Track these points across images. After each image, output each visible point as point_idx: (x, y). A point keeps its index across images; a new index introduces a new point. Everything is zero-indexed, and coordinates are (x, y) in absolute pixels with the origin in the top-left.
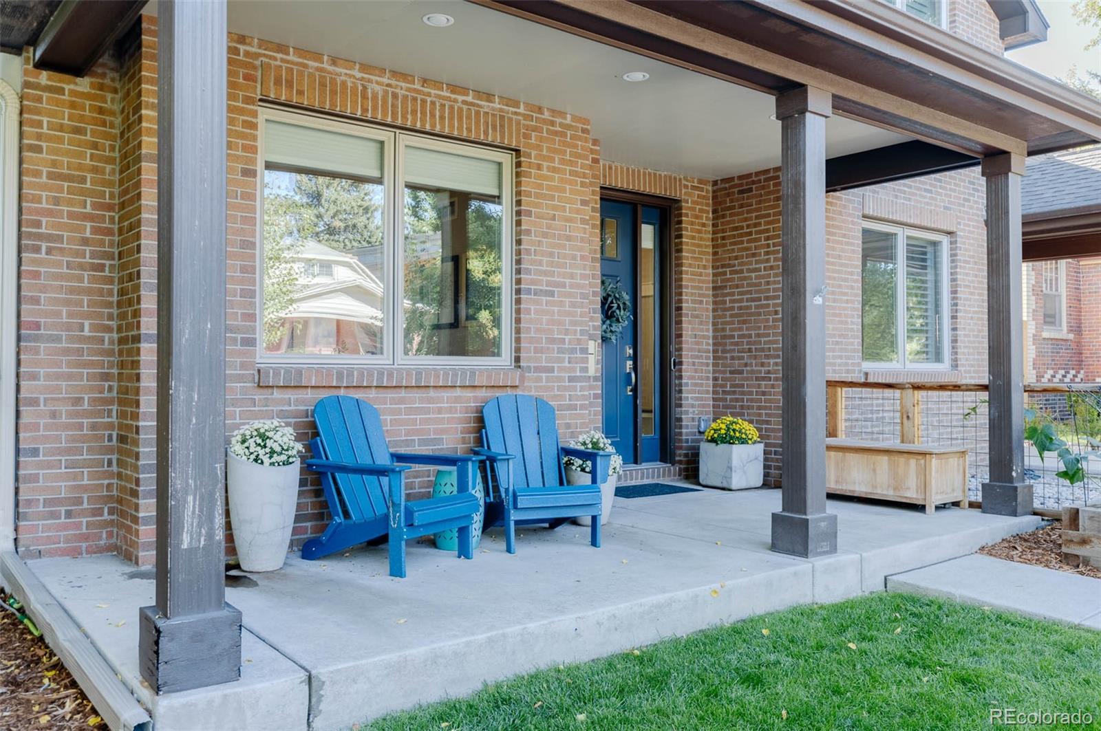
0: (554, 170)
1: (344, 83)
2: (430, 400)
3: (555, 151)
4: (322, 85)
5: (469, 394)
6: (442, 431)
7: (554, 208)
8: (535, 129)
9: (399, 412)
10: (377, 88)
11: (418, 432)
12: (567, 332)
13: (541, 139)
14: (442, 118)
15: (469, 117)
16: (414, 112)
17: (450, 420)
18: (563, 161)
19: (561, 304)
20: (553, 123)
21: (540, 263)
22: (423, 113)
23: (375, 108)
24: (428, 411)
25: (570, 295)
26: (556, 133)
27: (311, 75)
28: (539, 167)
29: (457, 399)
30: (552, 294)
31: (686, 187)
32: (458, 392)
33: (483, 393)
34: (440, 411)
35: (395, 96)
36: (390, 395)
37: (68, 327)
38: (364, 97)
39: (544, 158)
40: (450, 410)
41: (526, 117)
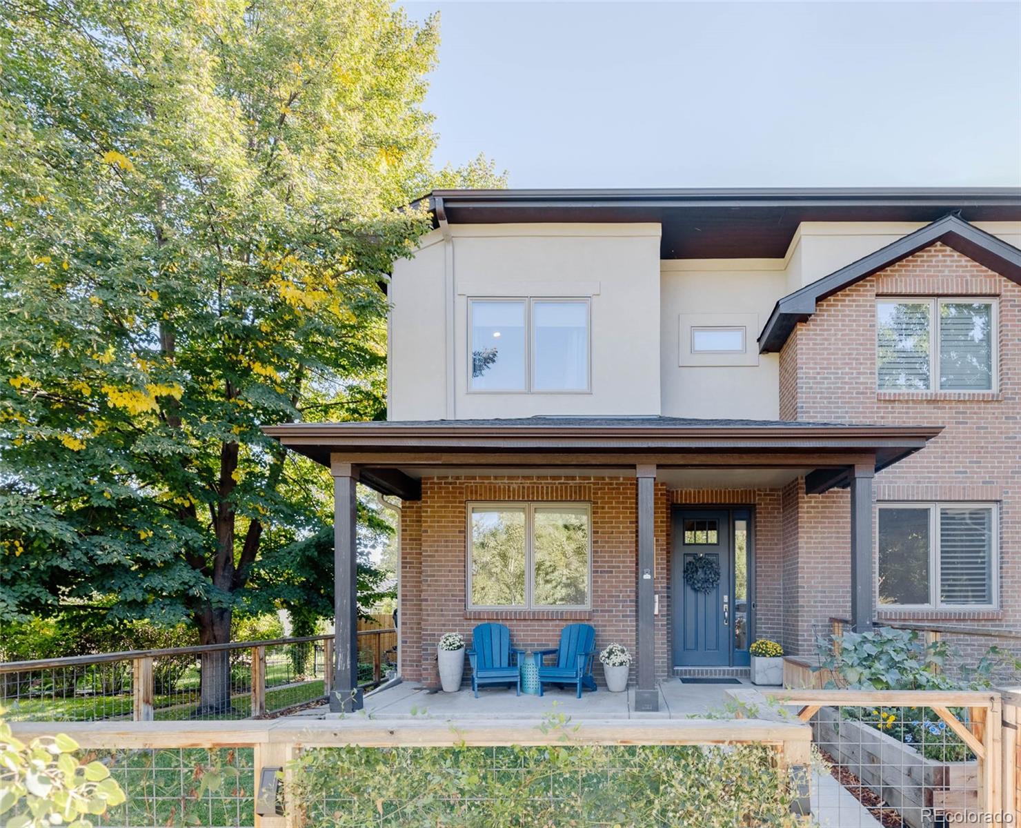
0: (612, 508)
1: (500, 487)
2: (543, 626)
3: (613, 498)
4: (490, 490)
5: (564, 623)
6: (550, 640)
7: (612, 527)
8: (600, 489)
9: (527, 631)
10: (515, 486)
11: (537, 640)
12: (621, 592)
13: (604, 493)
14: (547, 493)
15: (561, 490)
16: (533, 493)
17: (553, 635)
18: (618, 503)
19: (617, 577)
20: (611, 484)
21: (604, 557)
22: (538, 493)
23: (514, 495)
24: (541, 631)
25: (623, 572)
26: (614, 489)
27: (485, 487)
28: (603, 508)
29: (557, 626)
30: (611, 572)
31: (759, 495)
32: (557, 622)
33: (571, 623)
34: (548, 631)
35: (524, 488)
36: (523, 623)
38: (509, 491)
39: (606, 503)
40: (553, 631)
41: (594, 484)
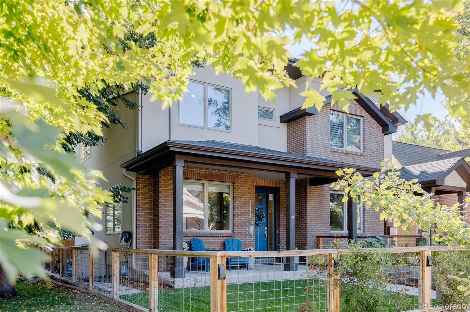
0: (242, 186)
1: (196, 173)
2: (214, 240)
3: (242, 182)
4: (192, 173)
5: (222, 238)
6: (216, 246)
7: (242, 195)
8: (237, 177)
9: (207, 242)
10: (202, 173)
11: (211, 246)
12: (245, 224)
13: (239, 179)
14: (216, 177)
15: (222, 176)
16: (210, 177)
17: (218, 244)
18: (244, 184)
19: (243, 217)
20: (241, 175)
21: (238, 208)
22: (212, 177)
23: (202, 177)
24: (213, 242)
25: (246, 215)
26: (242, 178)
27: (189, 172)
28: (238, 186)
29: (219, 240)
30: (241, 215)
31: (281, 184)
32: (220, 238)
33: (225, 238)
34: (216, 242)
35: (206, 174)
36: (205, 238)
37: (144, 225)
38: (200, 175)
39: (239, 184)
40: (218, 242)
41: (235, 175)
